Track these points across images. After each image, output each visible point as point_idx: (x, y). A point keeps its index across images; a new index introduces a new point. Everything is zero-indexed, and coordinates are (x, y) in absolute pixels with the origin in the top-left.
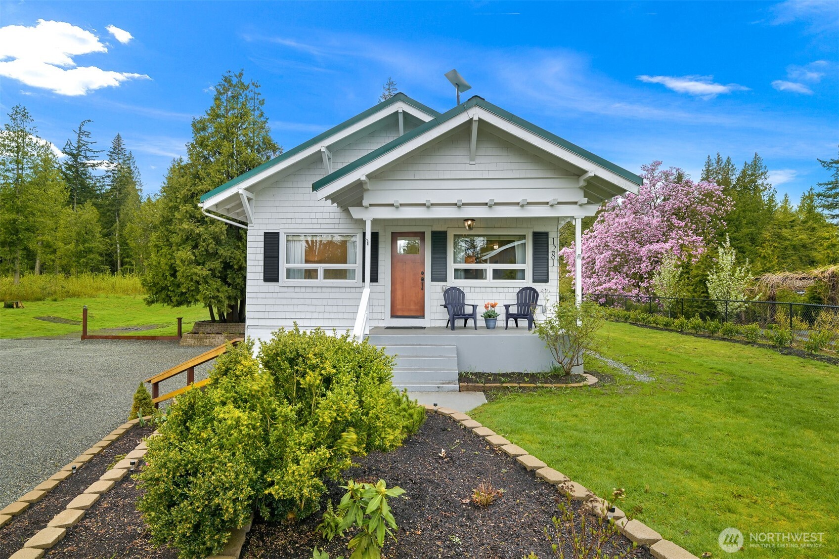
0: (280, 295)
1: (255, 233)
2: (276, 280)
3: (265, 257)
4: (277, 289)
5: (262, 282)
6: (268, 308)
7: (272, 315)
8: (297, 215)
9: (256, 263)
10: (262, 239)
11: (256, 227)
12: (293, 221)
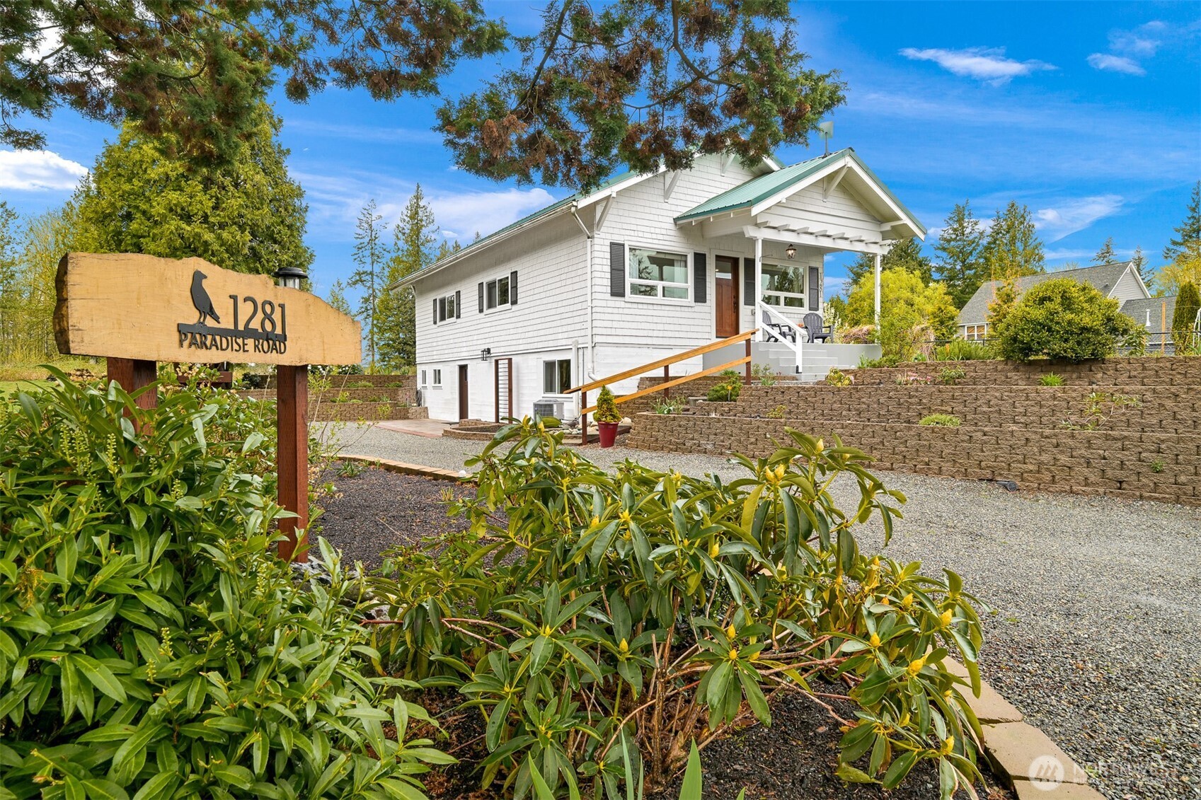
0: (626, 311)
1: (601, 242)
2: (623, 295)
3: (612, 269)
4: (623, 304)
5: (608, 296)
6: (615, 324)
7: (619, 332)
8: (639, 228)
9: (603, 275)
10: (608, 249)
11: (602, 235)
12: (636, 233)
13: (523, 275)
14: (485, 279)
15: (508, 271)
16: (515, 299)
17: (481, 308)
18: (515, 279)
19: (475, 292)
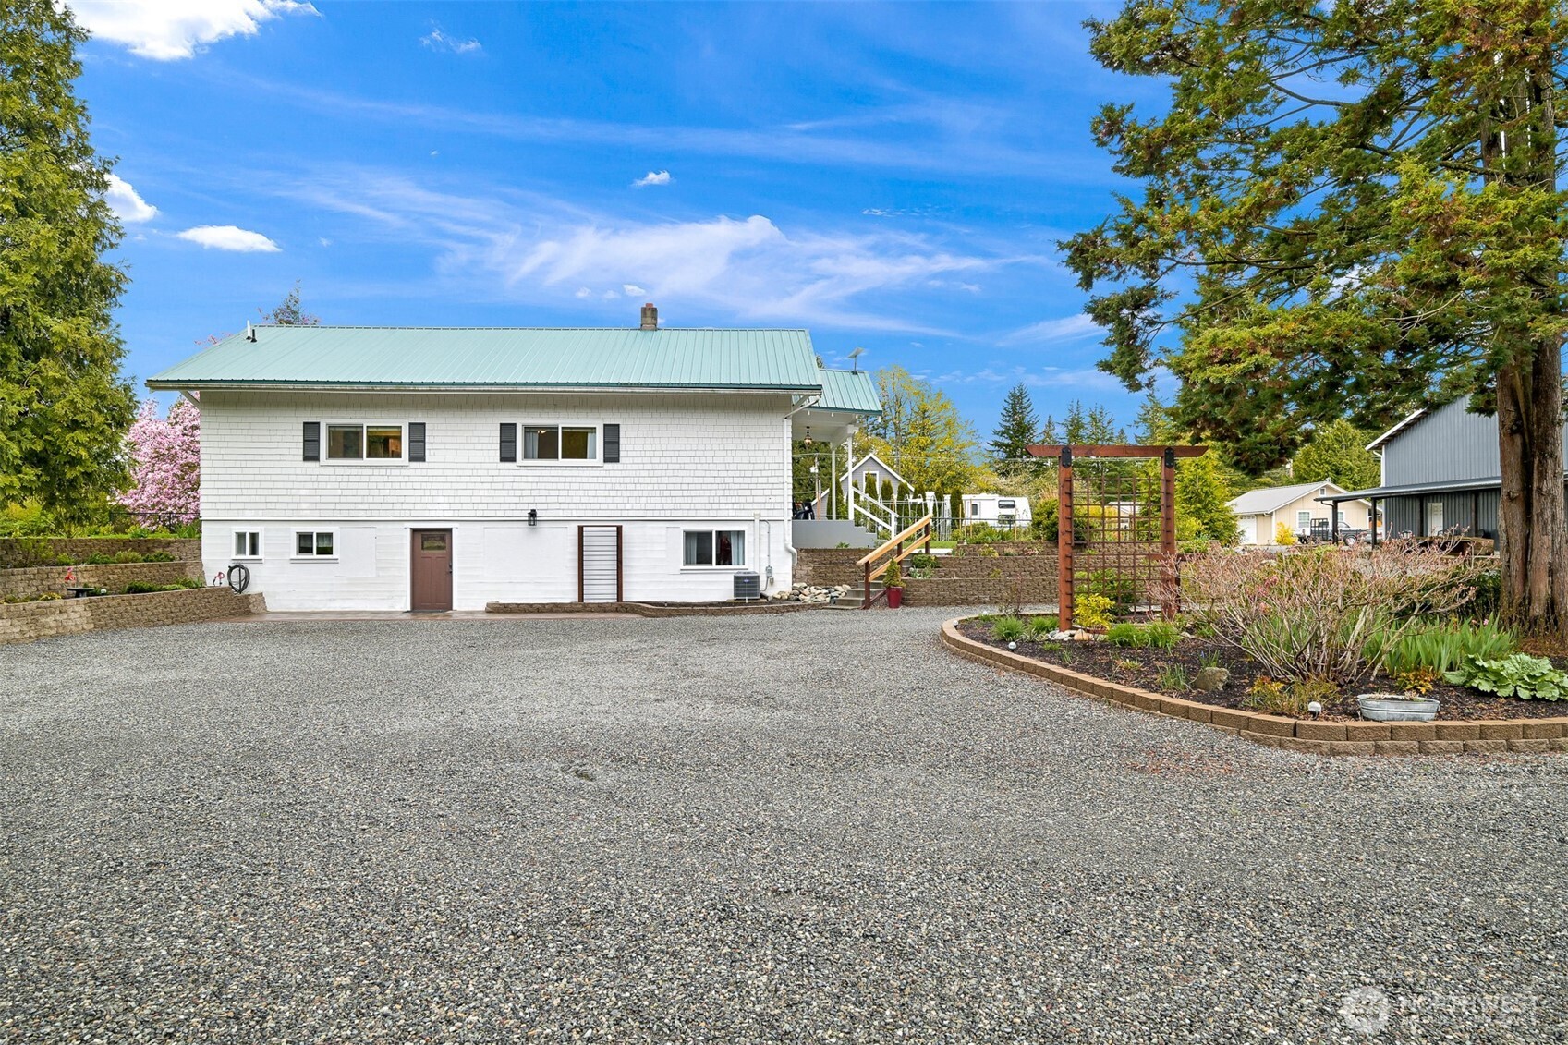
13: (634, 432)
14: (521, 420)
15: (595, 422)
16: (612, 456)
17: (507, 456)
18: (612, 433)
19: (484, 432)
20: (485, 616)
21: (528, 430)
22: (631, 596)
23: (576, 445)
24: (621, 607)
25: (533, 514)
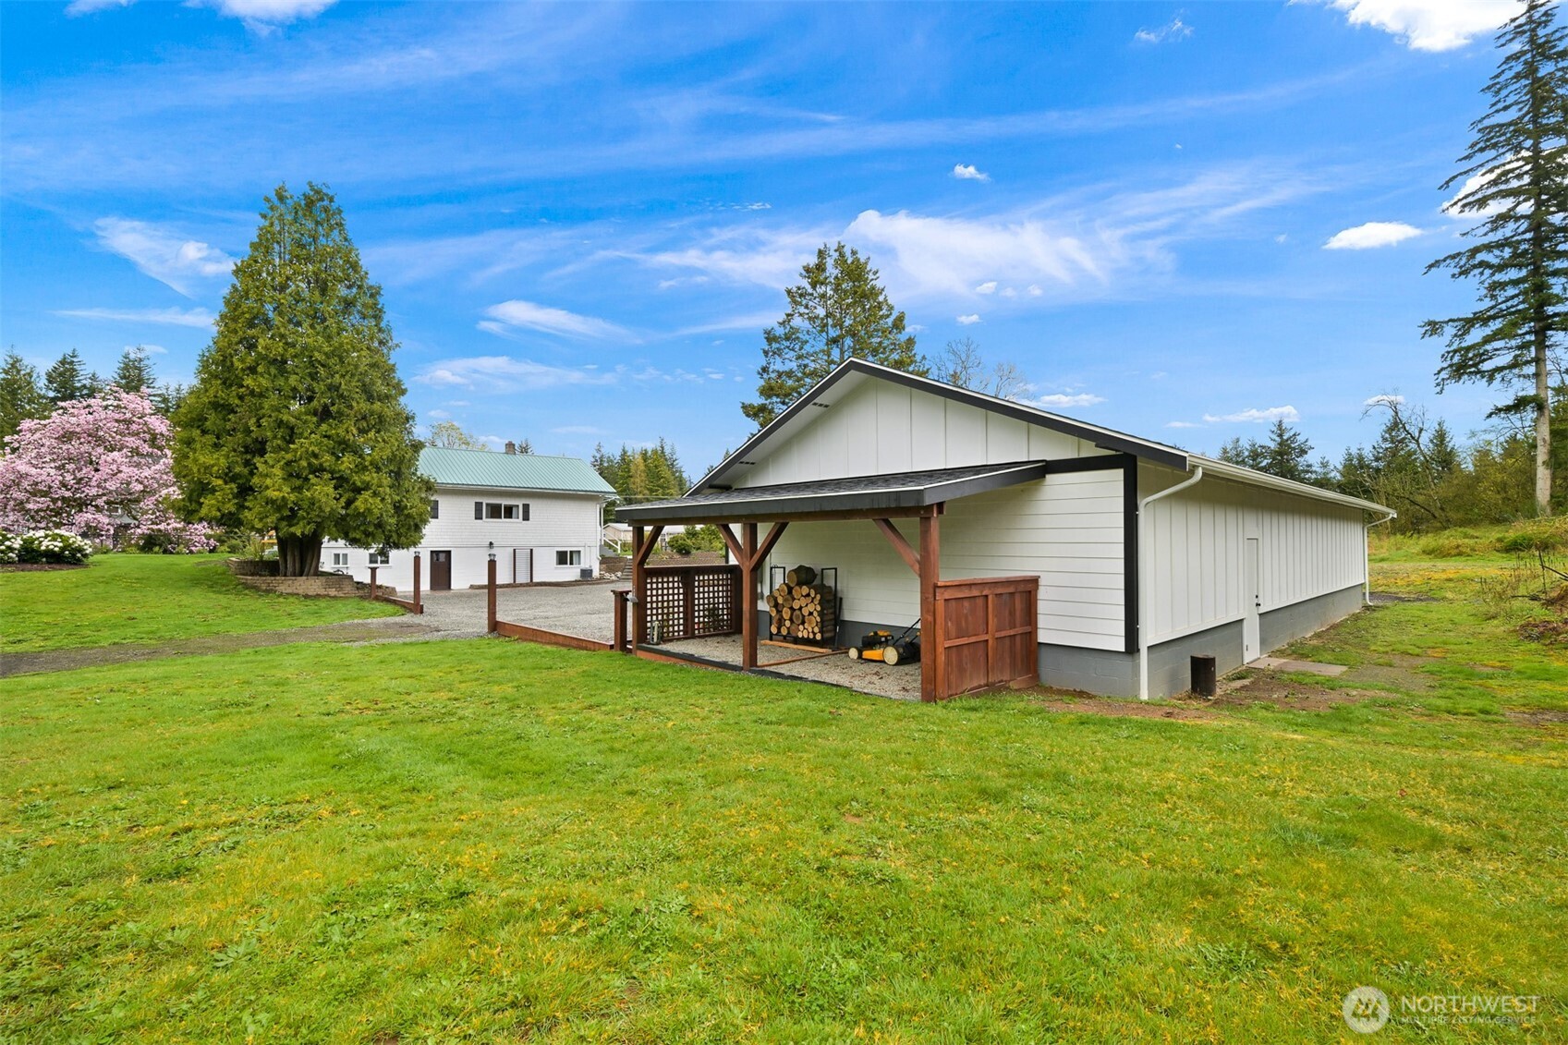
13: (536, 508)
14: (485, 501)
15: (520, 502)
16: (526, 518)
17: (479, 517)
18: (526, 507)
19: (468, 505)
20: (470, 591)
21: (487, 505)
22: (536, 580)
23: (509, 512)
24: (532, 584)
25: (491, 543)
